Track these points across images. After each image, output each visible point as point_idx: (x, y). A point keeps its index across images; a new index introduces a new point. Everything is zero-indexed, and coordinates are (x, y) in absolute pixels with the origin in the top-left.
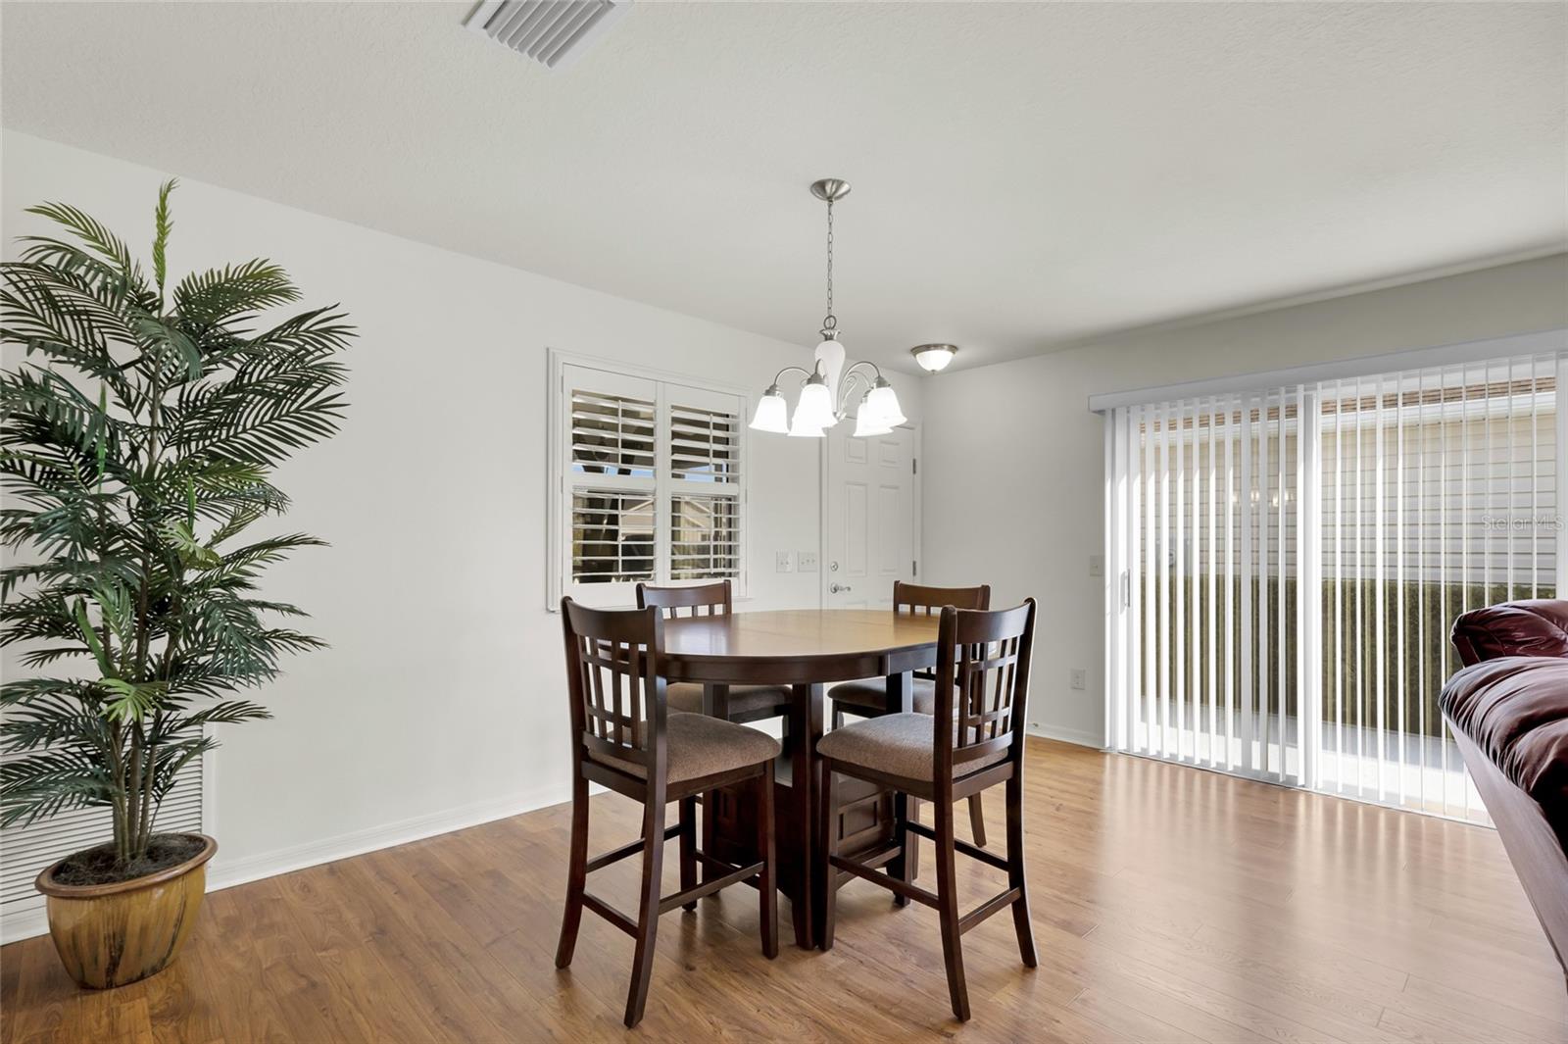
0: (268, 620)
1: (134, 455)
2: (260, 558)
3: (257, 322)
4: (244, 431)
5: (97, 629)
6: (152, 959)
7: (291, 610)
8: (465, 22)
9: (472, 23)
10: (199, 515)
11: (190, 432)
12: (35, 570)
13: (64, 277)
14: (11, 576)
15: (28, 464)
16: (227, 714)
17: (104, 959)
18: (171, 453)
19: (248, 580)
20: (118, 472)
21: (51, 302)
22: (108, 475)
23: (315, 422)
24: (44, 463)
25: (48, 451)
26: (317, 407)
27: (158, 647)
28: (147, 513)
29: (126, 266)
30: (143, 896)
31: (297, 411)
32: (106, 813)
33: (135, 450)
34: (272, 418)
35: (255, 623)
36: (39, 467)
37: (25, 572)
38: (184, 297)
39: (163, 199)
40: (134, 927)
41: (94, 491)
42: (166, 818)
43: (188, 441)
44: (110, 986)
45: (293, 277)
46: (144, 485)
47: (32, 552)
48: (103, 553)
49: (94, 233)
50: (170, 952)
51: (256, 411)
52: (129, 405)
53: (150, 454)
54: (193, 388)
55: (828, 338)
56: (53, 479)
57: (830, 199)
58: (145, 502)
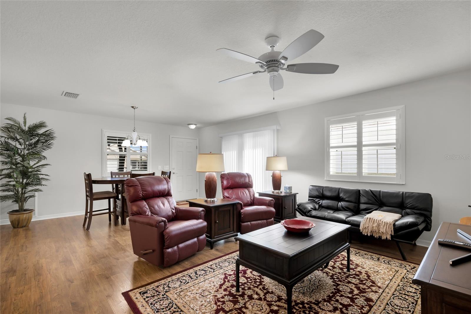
0: (41, 176)
1: (21, 152)
2: (41, 167)
3: (41, 131)
4: (38, 148)
5: (15, 178)
6: (25, 224)
7: (47, 175)
8: (62, 95)
9: (63, 95)
10: (30, 161)
11: (30, 148)
12: (6, 169)
13: (11, 128)
14: (2, 170)
15: (5, 154)
16: (36, 190)
17: (17, 223)
18: (27, 152)
19: (40, 171)
20: (19, 155)
21: (9, 131)
22: (17, 155)
23: (49, 147)
24: (8, 154)
25: (8, 152)
26: (49, 145)
27: (25, 181)
28: (23, 161)
29: (19, 125)
30: (22, 215)
31: (46, 145)
32: (17, 205)
33: (21, 151)
34: (42, 146)
35: (39, 177)
36: (7, 155)
37: (4, 169)
38: (29, 128)
39: (25, 115)
40: (21, 219)
41: (15, 158)
42: (27, 206)
43: (29, 150)
44: (18, 228)
45: (47, 124)
46: (23, 157)
47: (6, 167)
48: (16, 167)
49: (15, 121)
50: (27, 224)
51: (40, 145)
52: (20, 144)
53: (24, 152)
54: (31, 142)
55: (134, 131)
56: (9, 156)
57: (134, 109)
58: (23, 159)
